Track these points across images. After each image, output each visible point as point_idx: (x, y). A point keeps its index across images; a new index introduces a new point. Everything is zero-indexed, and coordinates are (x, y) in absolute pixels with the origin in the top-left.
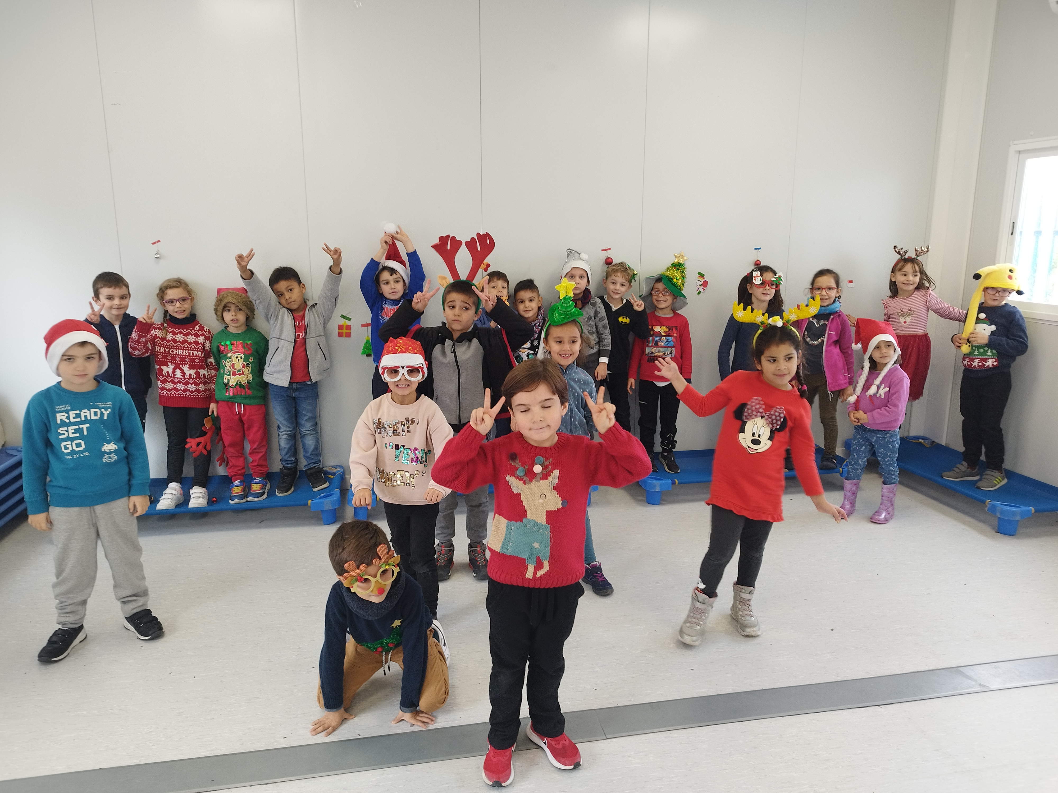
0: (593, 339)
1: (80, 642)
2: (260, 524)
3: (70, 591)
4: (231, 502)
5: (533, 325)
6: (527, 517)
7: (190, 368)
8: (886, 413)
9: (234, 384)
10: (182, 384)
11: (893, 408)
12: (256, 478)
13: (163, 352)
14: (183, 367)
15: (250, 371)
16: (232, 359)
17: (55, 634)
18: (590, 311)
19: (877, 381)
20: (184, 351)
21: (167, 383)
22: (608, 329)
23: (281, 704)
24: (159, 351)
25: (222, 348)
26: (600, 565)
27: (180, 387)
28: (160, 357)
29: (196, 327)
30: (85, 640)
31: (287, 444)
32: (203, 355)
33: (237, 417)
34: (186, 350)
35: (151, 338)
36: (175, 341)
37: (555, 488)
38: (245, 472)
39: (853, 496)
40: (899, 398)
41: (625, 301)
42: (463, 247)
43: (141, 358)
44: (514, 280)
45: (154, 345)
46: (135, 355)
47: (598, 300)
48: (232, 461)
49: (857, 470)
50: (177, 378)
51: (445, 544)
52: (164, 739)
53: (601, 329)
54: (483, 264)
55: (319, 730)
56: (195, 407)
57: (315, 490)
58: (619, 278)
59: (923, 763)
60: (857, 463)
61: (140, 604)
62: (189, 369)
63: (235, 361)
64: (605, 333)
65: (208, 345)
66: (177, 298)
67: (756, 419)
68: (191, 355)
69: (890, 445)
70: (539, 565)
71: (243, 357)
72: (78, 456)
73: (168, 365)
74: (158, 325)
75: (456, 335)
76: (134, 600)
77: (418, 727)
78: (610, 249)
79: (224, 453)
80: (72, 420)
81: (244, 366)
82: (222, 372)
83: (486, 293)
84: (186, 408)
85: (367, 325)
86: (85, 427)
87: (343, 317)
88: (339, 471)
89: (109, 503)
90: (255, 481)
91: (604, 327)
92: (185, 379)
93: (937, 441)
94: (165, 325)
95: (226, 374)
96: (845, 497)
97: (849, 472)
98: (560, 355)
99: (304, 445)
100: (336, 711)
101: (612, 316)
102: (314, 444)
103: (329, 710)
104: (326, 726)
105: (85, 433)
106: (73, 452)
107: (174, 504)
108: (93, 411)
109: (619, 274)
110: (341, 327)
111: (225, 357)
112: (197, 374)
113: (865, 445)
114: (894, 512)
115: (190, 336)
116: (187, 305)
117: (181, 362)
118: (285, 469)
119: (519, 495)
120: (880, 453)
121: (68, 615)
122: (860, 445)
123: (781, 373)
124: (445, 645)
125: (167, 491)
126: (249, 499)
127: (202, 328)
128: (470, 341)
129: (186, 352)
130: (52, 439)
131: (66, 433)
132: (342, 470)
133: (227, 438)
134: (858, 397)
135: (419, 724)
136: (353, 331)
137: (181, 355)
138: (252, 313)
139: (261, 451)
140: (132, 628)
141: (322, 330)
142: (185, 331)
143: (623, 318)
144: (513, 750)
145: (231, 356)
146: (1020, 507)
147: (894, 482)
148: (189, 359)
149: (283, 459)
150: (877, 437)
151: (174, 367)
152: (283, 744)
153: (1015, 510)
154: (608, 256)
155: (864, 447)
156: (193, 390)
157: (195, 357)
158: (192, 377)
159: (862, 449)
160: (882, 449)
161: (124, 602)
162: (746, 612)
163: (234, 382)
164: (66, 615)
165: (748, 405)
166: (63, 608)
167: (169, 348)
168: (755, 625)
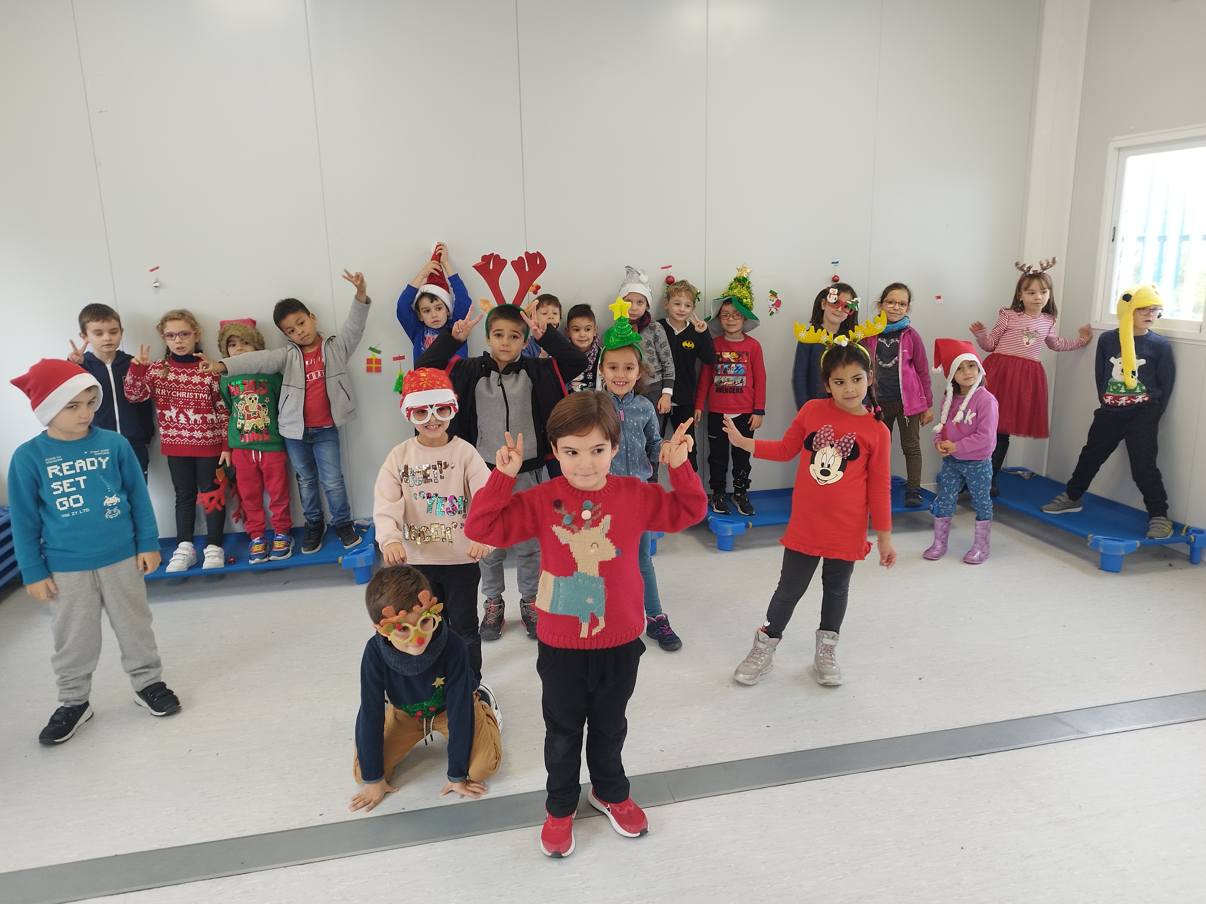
0: (654, 367)
1: (86, 721)
2: (285, 586)
3: (73, 665)
4: (252, 562)
5: (587, 355)
6: (577, 570)
7: (196, 412)
8: (976, 440)
9: (250, 429)
10: (186, 431)
11: (983, 435)
12: (279, 534)
13: (165, 394)
14: (187, 411)
15: (267, 414)
16: (245, 401)
17: (58, 712)
18: (649, 335)
19: (963, 407)
20: (188, 393)
21: (171, 429)
22: (671, 356)
23: (315, 780)
24: (159, 393)
25: (233, 389)
26: (667, 617)
27: (185, 433)
28: (161, 400)
30: (90, 719)
31: (311, 493)
32: (210, 398)
33: (255, 466)
34: (190, 392)
35: (150, 379)
36: (177, 382)
37: (607, 536)
38: (265, 528)
39: (945, 535)
40: (988, 423)
41: (688, 324)
42: (509, 267)
43: (139, 403)
44: (567, 305)
45: (154, 387)
46: (131, 400)
47: (658, 324)
48: (250, 517)
49: (948, 505)
50: (182, 424)
51: (495, 600)
52: (186, 821)
53: (662, 356)
54: (532, 286)
55: (359, 805)
56: (203, 456)
57: (346, 547)
58: (684, 298)
59: (1016, 814)
60: (948, 498)
61: (153, 676)
62: (194, 414)
63: (248, 403)
64: (667, 361)
65: (216, 386)
66: (177, 332)
67: (825, 449)
68: (196, 397)
69: (982, 477)
70: (594, 622)
71: (258, 398)
72: (76, 513)
73: (171, 409)
74: (159, 364)
75: (501, 367)
76: (145, 672)
77: (469, 798)
78: (670, 266)
79: (240, 507)
80: (66, 473)
81: (259, 408)
82: (235, 416)
83: (535, 319)
84: (193, 457)
85: (400, 358)
86: (81, 479)
87: (371, 349)
89: (113, 565)
90: (277, 537)
91: (667, 354)
92: (190, 425)
93: (1037, 472)
94: (166, 363)
95: (240, 418)
96: (936, 536)
97: (939, 508)
98: (614, 382)
100: (376, 783)
101: (674, 340)
103: (369, 782)
104: (367, 800)
105: (83, 486)
106: (71, 509)
107: (185, 566)
108: (88, 460)
109: (683, 294)
110: (369, 361)
111: (237, 399)
112: (204, 419)
113: (955, 477)
114: (989, 551)
115: (195, 376)
116: (188, 341)
117: (185, 406)
118: (310, 523)
119: (568, 545)
120: (972, 486)
121: (71, 691)
122: (950, 478)
123: (851, 396)
124: (496, 708)
125: (178, 551)
126: (272, 558)
128: (518, 372)
129: (190, 395)
130: (44, 496)
131: (61, 488)
133: (244, 491)
134: (944, 425)
135: (470, 794)
136: (383, 366)
137: (184, 398)
139: (283, 503)
140: (144, 704)
141: (344, 367)
142: (189, 371)
143: (687, 343)
144: (574, 817)
145: (244, 397)
146: (1122, 541)
147: (989, 517)
148: (194, 402)
150: (969, 469)
151: (177, 411)
152: (320, 821)
153: (1120, 545)
154: (669, 275)
155: (954, 480)
156: (200, 437)
157: (200, 400)
158: (198, 423)
159: (952, 483)
160: (975, 482)
161: (135, 675)
162: (828, 661)
163: (249, 427)
164: (69, 691)
165: (818, 433)
166: (64, 683)
167: (170, 390)
168: (835, 674)
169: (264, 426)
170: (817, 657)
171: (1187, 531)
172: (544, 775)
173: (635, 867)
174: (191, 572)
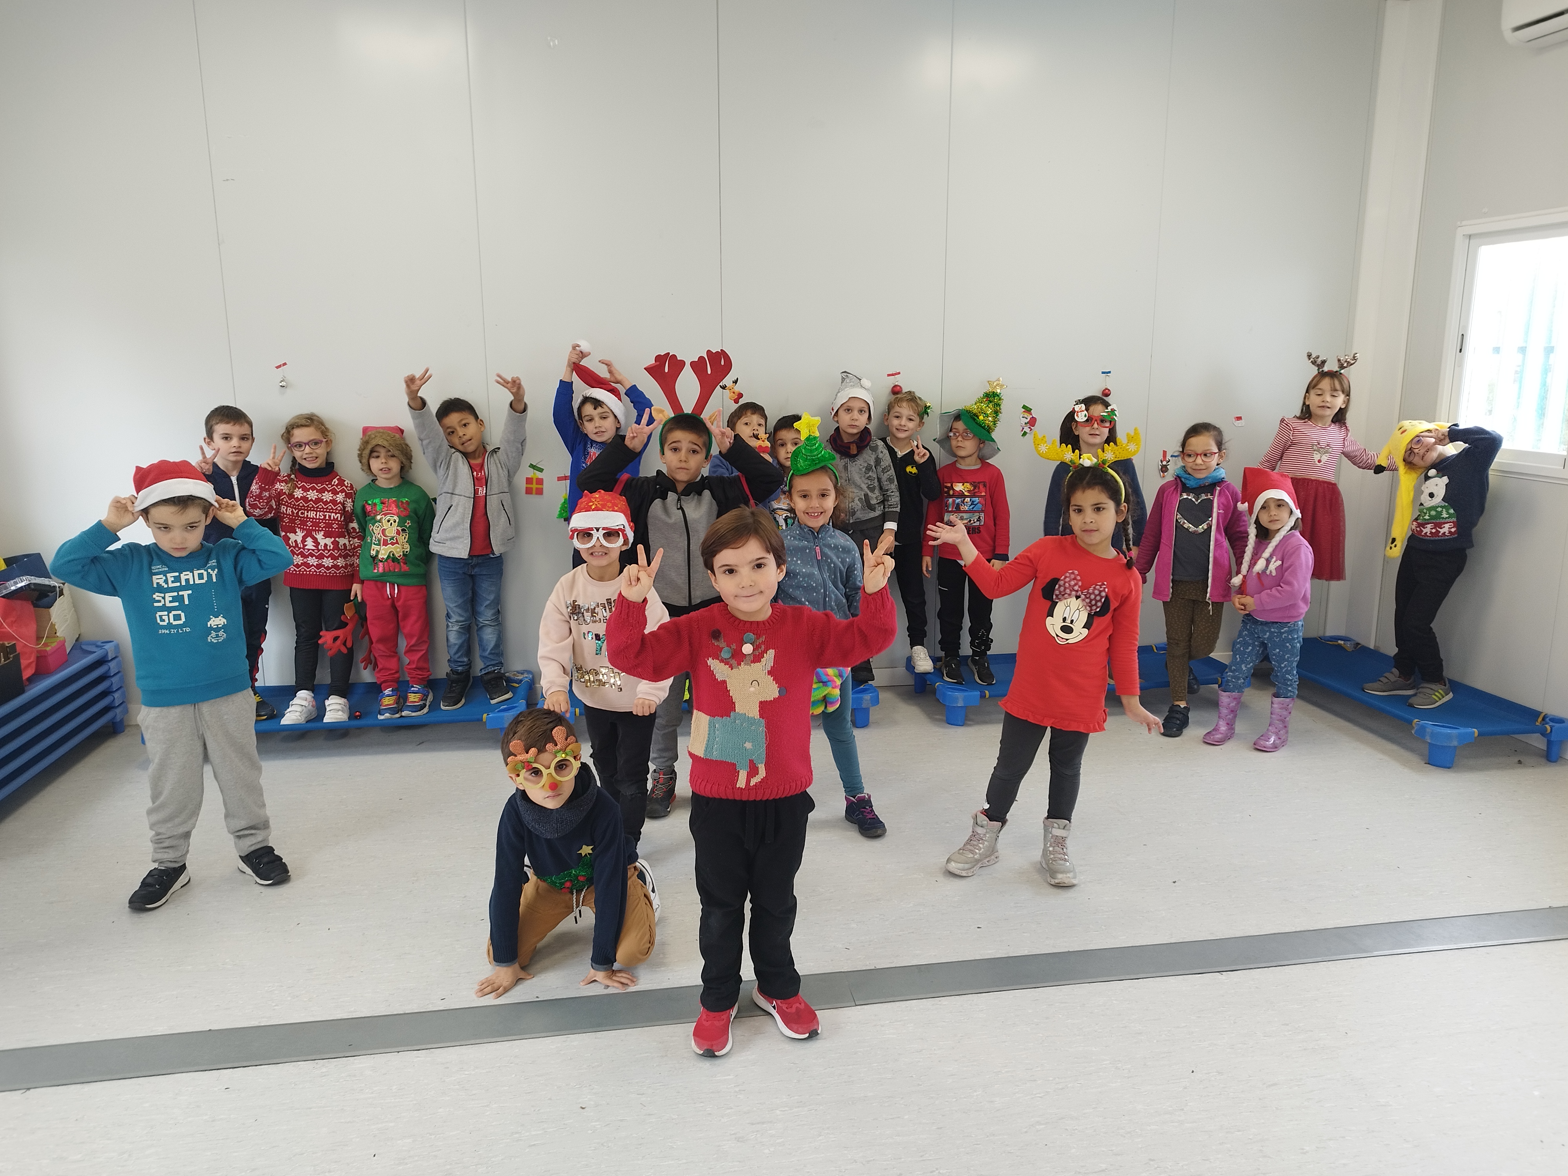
0: (875, 497)
1: (182, 887)
2: (418, 746)
3: (169, 820)
4: (380, 717)
6: (735, 711)
7: (326, 536)
8: (1279, 595)
9: (385, 557)
10: (314, 558)
11: (1286, 588)
12: (415, 686)
13: (291, 513)
14: (316, 534)
15: (406, 540)
16: (382, 523)
17: (150, 874)
18: (869, 458)
20: (318, 513)
21: (295, 556)
23: (439, 962)
24: (285, 512)
25: (369, 508)
26: (870, 797)
27: (312, 561)
28: (287, 520)
29: (334, 481)
31: (458, 638)
32: (343, 519)
33: (389, 602)
34: (320, 511)
35: (276, 492)
36: (305, 499)
37: (769, 673)
38: (399, 678)
39: (1232, 716)
40: (1298, 576)
42: (687, 369)
45: (279, 503)
46: (255, 515)
47: (880, 443)
48: (382, 663)
49: (1239, 679)
50: (309, 550)
51: (665, 770)
53: (885, 483)
55: (487, 990)
56: (331, 589)
57: (493, 702)
58: (906, 411)
59: (1265, 1038)
61: (260, 839)
62: (324, 538)
63: (386, 525)
65: (349, 505)
66: (306, 441)
67: (1069, 600)
68: (327, 518)
69: (1288, 644)
70: (753, 771)
71: (397, 521)
72: (176, 631)
73: (297, 532)
74: (284, 477)
75: (680, 488)
76: (252, 834)
77: (615, 989)
78: (899, 373)
79: (370, 651)
80: (170, 584)
81: (398, 533)
82: (369, 541)
84: (322, 590)
85: (565, 478)
86: (186, 593)
87: (532, 466)
88: (526, 677)
90: (412, 689)
92: (319, 550)
93: (1363, 642)
94: (293, 476)
95: (374, 544)
96: (1220, 716)
97: (1228, 682)
98: (807, 513)
99: (481, 640)
100: (509, 966)
101: (900, 463)
102: (495, 639)
103: (499, 964)
104: (495, 985)
105: (187, 602)
106: (170, 626)
107: (303, 719)
108: (197, 573)
109: (904, 404)
110: (529, 481)
111: (373, 521)
112: (335, 543)
113: (1253, 644)
114: (1287, 737)
115: (326, 492)
116: (321, 451)
117: (314, 528)
118: (454, 674)
119: (724, 682)
120: (1274, 655)
121: (167, 850)
123: (1088, 528)
124: (654, 891)
125: (295, 701)
126: (404, 714)
127: (341, 482)
128: (700, 494)
129: (320, 515)
130: (146, 607)
131: (162, 600)
132: (531, 676)
133: (375, 631)
134: (1244, 576)
135: (616, 984)
136: (546, 486)
137: (313, 518)
138: (408, 461)
139: (421, 648)
140: (249, 871)
141: (506, 484)
142: (319, 487)
143: (912, 467)
144: (733, 1014)
145: (381, 519)
146: (1457, 728)
147: (1291, 695)
148: (324, 523)
149: (452, 659)
150: (1271, 633)
151: (303, 534)
152: (441, 1006)
153: (1451, 733)
154: (896, 384)
155: (1250, 648)
156: (330, 566)
157: (332, 521)
158: (328, 548)
159: (1247, 651)
160: (1278, 650)
161: (239, 837)
162: (1060, 856)
163: (384, 554)
164: (164, 850)
165: (1062, 580)
166: (159, 841)
167: (298, 509)
168: (1069, 872)
169: (402, 554)
170: (1045, 850)
171: (1543, 719)
172: (700, 963)
173: (800, 1072)
174: (310, 725)
